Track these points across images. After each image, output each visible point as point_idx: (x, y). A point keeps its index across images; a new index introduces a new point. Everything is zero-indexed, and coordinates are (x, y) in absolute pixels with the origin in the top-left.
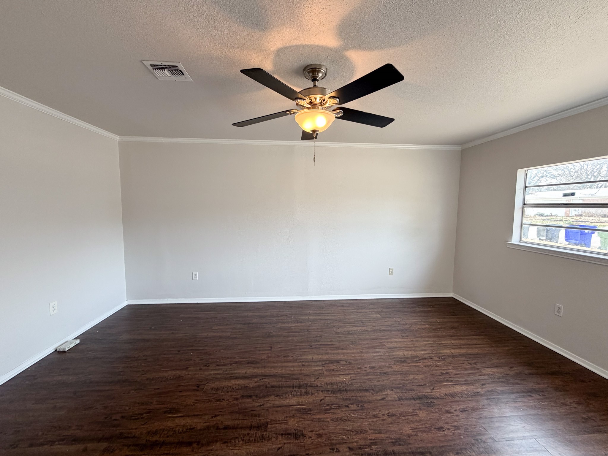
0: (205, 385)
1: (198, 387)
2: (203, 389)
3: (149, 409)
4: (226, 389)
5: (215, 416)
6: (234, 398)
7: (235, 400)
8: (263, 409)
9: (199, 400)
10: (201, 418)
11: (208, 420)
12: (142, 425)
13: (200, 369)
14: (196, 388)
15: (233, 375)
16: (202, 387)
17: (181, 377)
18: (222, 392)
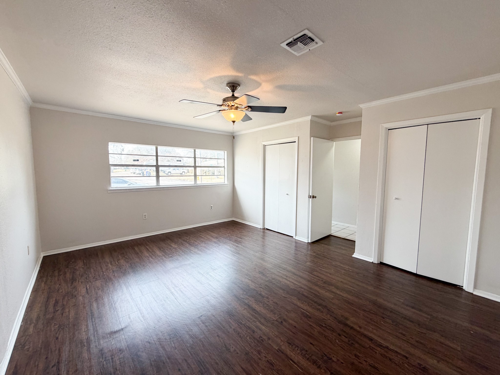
0: (276, 320)
1: (282, 322)
2: (279, 318)
3: (321, 328)
4: (267, 307)
5: (285, 297)
6: (268, 299)
7: (269, 298)
8: (262, 286)
9: (287, 311)
10: (292, 301)
11: (289, 298)
12: (326, 319)
13: (269, 339)
14: (284, 323)
15: (254, 314)
16: (280, 321)
17: (289, 343)
18: (271, 307)
